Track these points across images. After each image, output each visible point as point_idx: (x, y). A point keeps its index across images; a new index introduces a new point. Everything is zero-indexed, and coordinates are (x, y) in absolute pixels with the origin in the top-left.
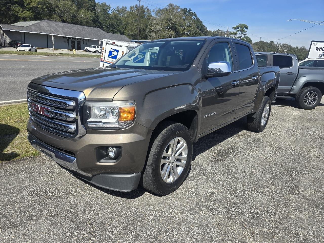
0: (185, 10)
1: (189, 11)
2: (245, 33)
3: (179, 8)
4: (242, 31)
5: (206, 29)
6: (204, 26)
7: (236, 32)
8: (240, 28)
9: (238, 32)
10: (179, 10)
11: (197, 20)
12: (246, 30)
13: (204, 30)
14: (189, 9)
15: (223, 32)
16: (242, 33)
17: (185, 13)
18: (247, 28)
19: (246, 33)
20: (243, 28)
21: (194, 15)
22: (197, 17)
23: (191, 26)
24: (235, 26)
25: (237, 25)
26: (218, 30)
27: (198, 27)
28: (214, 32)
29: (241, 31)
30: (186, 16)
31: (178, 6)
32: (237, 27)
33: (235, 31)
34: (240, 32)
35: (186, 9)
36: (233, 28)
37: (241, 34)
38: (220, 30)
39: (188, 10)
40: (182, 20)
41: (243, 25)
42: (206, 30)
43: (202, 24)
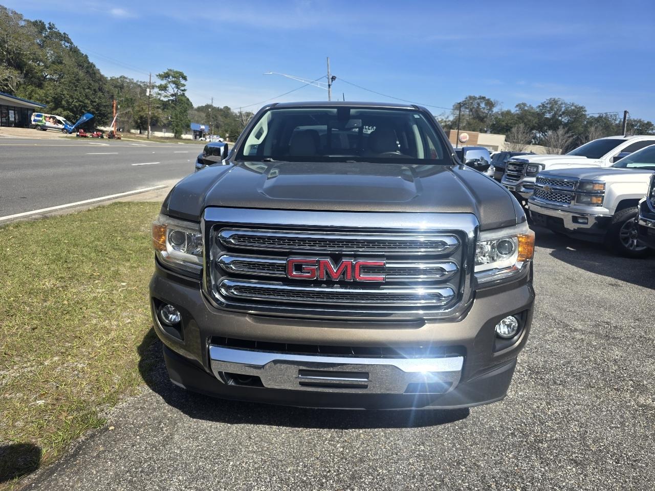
0: (39, 26)
1: (50, 28)
2: (182, 88)
3: (21, 19)
4: (177, 85)
5: (99, 73)
6: (94, 66)
7: (166, 84)
8: (171, 77)
9: (169, 85)
10: (22, 23)
11: (75, 51)
12: (183, 82)
13: (95, 74)
14: (50, 24)
15: (132, 83)
16: (177, 88)
17: (41, 32)
18: (185, 78)
19: (185, 88)
20: (178, 78)
21: (65, 38)
22: (71, 43)
23: (61, 63)
24: (161, 73)
25: (166, 72)
26: (121, 77)
27: (80, 66)
28: (112, 79)
29: (174, 83)
30: (44, 39)
31: (19, 13)
32: (166, 76)
33: (164, 82)
34: (174, 86)
35: (43, 25)
36: (157, 76)
37: (176, 90)
38: (126, 78)
39: (47, 26)
40: (36, 47)
41: (177, 72)
42: (97, 75)
43: (88, 60)
